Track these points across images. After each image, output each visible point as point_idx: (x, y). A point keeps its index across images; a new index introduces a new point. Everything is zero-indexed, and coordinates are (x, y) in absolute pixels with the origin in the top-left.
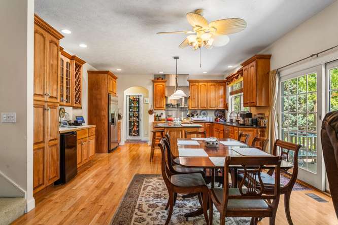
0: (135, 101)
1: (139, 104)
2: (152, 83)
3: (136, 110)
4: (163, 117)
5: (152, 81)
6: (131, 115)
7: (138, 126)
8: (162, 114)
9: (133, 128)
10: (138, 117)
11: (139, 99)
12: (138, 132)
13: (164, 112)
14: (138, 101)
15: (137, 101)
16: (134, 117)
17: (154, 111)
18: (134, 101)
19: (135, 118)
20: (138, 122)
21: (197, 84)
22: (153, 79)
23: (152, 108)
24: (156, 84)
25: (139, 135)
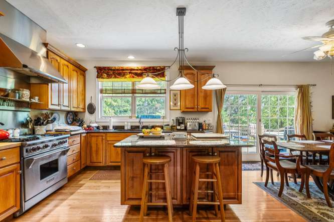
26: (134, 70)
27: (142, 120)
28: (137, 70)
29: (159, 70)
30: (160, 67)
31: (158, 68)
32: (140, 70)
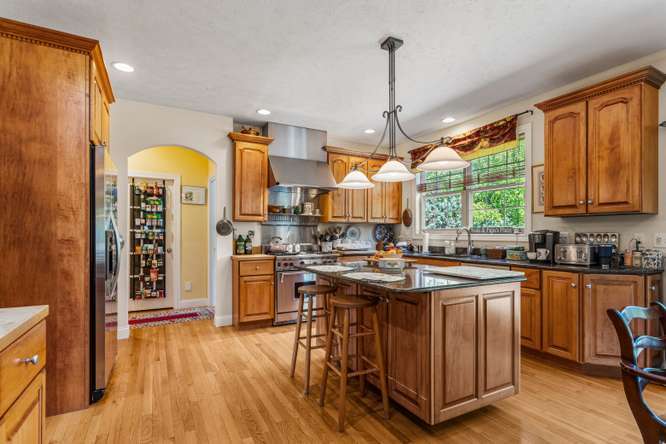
0: (152, 195)
1: (164, 206)
2: (228, 142)
3: (155, 220)
4: (256, 242)
5: (230, 136)
6: (138, 236)
7: (162, 270)
8: (252, 233)
9: (147, 273)
10: (162, 243)
11: (164, 189)
12: (162, 287)
13: (257, 229)
14: (162, 197)
15: (158, 196)
16: (147, 241)
17: (235, 226)
18: (147, 194)
19: (150, 246)
20: (161, 257)
21: (345, 159)
22: (230, 129)
23: (229, 217)
24: (240, 145)
25: (163, 295)
26: (459, 140)
27: (474, 237)
28: (464, 139)
29: (504, 127)
30: (505, 120)
31: (501, 123)
32: (469, 137)
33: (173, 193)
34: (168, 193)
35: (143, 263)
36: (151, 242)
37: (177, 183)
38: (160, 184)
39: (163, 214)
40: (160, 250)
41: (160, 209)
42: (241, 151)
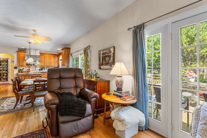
0: (5, 61)
3: (5, 66)
5: (17, 51)
7: (7, 76)
8: (23, 69)
9: (3, 77)
10: (7, 71)
12: (7, 79)
13: (25, 68)
14: (7, 61)
18: (3, 61)
19: (4, 71)
20: (7, 73)
22: (17, 50)
23: (17, 66)
25: (7, 81)
33: (9, 61)
34: (8, 61)
35: (2, 74)
36: (4, 70)
37: (10, 59)
38: (7, 59)
39: (7, 65)
40: (6, 72)
41: (6, 64)
42: (19, 54)
